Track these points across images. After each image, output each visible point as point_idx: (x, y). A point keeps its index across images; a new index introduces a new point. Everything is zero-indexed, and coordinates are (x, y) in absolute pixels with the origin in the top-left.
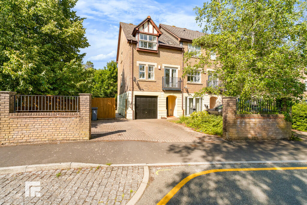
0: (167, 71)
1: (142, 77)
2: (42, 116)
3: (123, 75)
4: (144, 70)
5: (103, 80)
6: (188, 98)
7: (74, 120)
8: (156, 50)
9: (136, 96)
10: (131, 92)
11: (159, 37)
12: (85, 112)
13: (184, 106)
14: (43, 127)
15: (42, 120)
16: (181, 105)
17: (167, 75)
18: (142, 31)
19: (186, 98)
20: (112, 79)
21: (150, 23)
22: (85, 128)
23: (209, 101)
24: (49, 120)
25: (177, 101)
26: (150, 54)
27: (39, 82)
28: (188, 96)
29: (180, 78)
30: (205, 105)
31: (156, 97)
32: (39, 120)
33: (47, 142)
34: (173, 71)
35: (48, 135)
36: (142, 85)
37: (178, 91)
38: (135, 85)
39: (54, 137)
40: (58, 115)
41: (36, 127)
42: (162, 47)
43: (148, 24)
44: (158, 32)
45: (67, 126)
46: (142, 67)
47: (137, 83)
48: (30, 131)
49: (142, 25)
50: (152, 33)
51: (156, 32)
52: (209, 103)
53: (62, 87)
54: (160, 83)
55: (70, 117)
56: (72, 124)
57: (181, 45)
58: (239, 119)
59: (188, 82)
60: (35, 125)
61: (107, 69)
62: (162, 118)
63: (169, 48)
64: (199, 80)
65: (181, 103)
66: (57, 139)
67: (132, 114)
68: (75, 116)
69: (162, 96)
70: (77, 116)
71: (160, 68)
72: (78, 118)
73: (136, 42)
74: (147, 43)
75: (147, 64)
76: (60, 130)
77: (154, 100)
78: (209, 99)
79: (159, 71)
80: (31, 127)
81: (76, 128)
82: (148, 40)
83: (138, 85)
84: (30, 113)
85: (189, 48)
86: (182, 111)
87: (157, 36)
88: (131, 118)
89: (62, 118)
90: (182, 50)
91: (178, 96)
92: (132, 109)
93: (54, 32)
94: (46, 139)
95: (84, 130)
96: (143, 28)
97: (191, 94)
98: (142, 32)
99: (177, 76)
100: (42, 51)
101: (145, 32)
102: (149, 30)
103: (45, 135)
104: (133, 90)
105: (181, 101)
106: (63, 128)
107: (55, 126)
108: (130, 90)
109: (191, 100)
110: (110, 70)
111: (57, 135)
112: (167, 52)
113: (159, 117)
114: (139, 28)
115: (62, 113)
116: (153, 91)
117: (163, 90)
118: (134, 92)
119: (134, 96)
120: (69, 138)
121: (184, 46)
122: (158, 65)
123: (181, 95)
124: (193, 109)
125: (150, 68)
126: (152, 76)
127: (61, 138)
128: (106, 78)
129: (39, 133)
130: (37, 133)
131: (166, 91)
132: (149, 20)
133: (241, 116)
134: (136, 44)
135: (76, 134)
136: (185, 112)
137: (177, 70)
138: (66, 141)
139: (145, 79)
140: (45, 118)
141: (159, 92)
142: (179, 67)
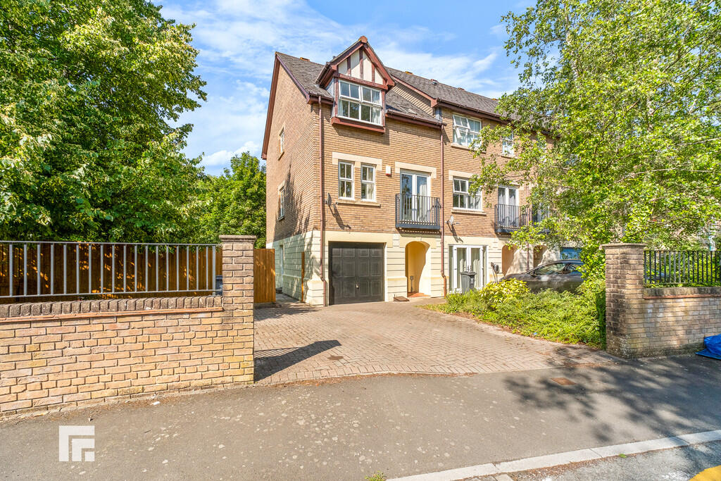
0: (406, 179)
1: (345, 194)
2: (92, 314)
3: (289, 188)
4: (350, 177)
5: (223, 202)
6: (455, 247)
7: (204, 321)
8: (380, 124)
9: (333, 245)
10: (318, 233)
11: (386, 92)
12: (238, 293)
13: (446, 266)
14: (97, 350)
15: (92, 328)
16: (440, 267)
17: (407, 190)
18: (347, 74)
19: (451, 247)
20: (248, 202)
21: (364, 55)
22: (240, 346)
23: (501, 255)
24: (119, 326)
25: (429, 254)
26: (365, 136)
27: (65, 199)
28: (455, 243)
29: (437, 198)
30: (493, 265)
31: (380, 246)
32: (81, 326)
33: (112, 400)
34: (419, 179)
35: (116, 377)
36: (347, 215)
37: (434, 231)
38: (329, 215)
39: (136, 382)
40: (148, 309)
41: (69, 351)
42: (394, 119)
43: (361, 58)
44: (385, 80)
45: (179, 343)
46: (345, 169)
47: (332, 208)
48: (48, 369)
49: (346, 58)
50: (370, 80)
51: (379, 80)
52: (501, 260)
53: (131, 216)
54: (390, 211)
55: (189, 313)
56: (198, 335)
57: (437, 116)
58: (651, 301)
59: (455, 208)
60: (67, 344)
61: (231, 173)
62: (396, 299)
63: (410, 121)
64: (477, 204)
65: (440, 261)
66: (147, 389)
67: (322, 292)
68: (208, 309)
69: (396, 243)
70: (215, 308)
71: (389, 173)
72: (216, 315)
73: (330, 103)
74: (357, 106)
75: (358, 160)
76: (158, 358)
77: (377, 254)
78: (501, 251)
79: (388, 179)
80: (50, 354)
81: (212, 347)
82: (361, 99)
83: (336, 214)
84: (48, 304)
85: (455, 125)
86: (443, 279)
87: (383, 90)
88: (321, 301)
89: (164, 317)
90: (440, 130)
91: (433, 242)
92: (322, 278)
93: (104, 48)
94: (106, 393)
95: (236, 352)
96: (349, 66)
97: (462, 238)
98: (345, 77)
99: (429, 194)
100: (70, 100)
101: (354, 78)
102: (362, 73)
103: (103, 378)
104: (324, 229)
105: (440, 255)
106: (168, 351)
107: (139, 346)
108: (316, 228)
109: (462, 252)
110: (241, 178)
111: (145, 374)
112: (406, 131)
113: (388, 297)
114: (338, 66)
115: (165, 300)
116: (375, 231)
117: (398, 229)
118: (327, 233)
119: (327, 243)
120: (188, 383)
121: (445, 121)
122: (384, 165)
123: (440, 239)
124: (470, 276)
125: (366, 171)
126: (371, 191)
127: (159, 383)
128: (232, 197)
129: (81, 374)
130: (73, 374)
131: (405, 230)
132: (363, 48)
133: (655, 293)
134: (330, 107)
135: (210, 367)
136: (448, 282)
137: (429, 179)
138: (176, 393)
139: (352, 199)
140: (104, 321)
141: (387, 232)
142: (433, 170)
